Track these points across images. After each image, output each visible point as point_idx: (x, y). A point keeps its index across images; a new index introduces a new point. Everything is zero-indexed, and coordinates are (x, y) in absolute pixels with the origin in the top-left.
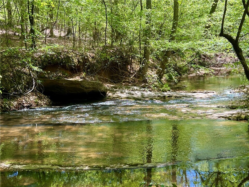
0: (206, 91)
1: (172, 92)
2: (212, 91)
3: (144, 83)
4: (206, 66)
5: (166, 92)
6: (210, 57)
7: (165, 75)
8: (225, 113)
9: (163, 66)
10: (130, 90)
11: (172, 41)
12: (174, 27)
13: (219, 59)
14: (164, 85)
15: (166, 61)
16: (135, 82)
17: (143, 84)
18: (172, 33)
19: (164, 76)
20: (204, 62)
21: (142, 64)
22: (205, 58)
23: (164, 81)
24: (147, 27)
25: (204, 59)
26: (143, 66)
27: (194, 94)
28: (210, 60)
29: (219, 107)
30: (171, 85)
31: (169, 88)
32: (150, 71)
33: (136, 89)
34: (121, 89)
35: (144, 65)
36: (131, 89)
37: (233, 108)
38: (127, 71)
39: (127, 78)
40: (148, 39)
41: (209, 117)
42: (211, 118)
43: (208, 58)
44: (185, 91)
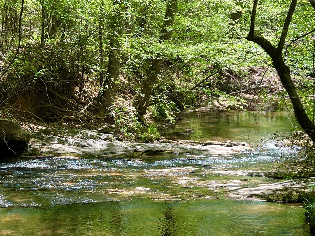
0: (229, 141)
1: (163, 142)
2: (240, 142)
3: (107, 122)
4: (233, 91)
5: (152, 142)
6: (241, 75)
7: (151, 107)
8: (262, 188)
9: (147, 90)
10: (78, 137)
11: (165, 41)
12: (169, 13)
13: (257, 78)
14: (148, 127)
15: (154, 79)
16: (89, 121)
17: (106, 126)
18: (164, 25)
19: (148, 110)
20: (228, 82)
21: (104, 86)
22: (231, 76)
23: (148, 120)
24: (114, 11)
25: (229, 77)
26: (105, 90)
27: (206, 147)
28: (240, 79)
29: (251, 175)
30: (163, 127)
31: (157, 135)
32: (121, 99)
33: (91, 136)
34: (59, 135)
35: (107, 86)
36: (81, 135)
37: (277, 177)
38: (73, 97)
39: (73, 112)
40: (116, 36)
41: (231, 195)
42: (235, 197)
43: (236, 76)
44: (189, 141)
